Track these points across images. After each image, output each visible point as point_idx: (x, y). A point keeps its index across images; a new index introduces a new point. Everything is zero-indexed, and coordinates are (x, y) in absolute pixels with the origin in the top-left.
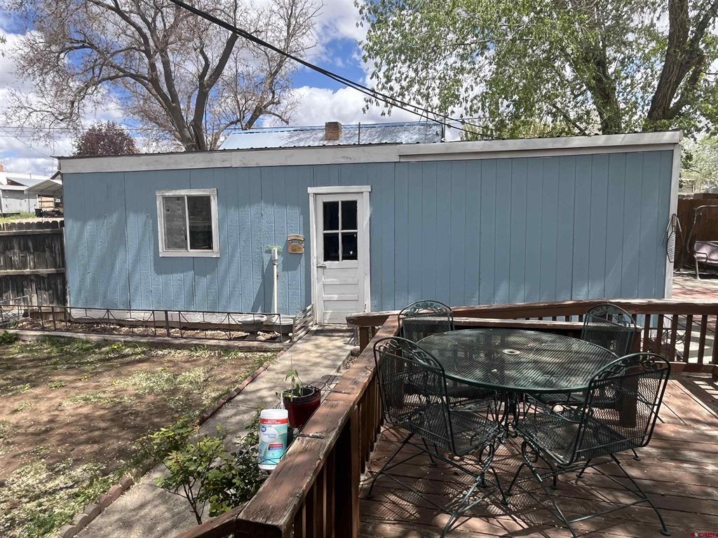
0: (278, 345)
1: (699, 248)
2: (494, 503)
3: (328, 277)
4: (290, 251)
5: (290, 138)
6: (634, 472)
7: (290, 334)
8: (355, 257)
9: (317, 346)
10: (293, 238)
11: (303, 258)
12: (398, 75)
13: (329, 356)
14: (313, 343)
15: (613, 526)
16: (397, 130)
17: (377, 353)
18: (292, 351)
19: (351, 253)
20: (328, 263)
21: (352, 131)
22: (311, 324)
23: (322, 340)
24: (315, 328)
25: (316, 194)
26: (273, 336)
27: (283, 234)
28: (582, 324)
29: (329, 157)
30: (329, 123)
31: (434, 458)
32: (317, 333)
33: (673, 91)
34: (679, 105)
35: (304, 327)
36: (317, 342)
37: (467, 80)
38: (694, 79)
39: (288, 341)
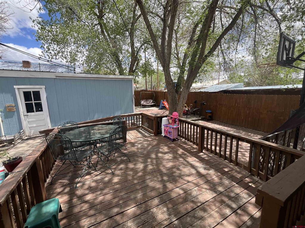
0: (6, 148)
1: (142, 101)
2: (92, 170)
3: (30, 119)
4: (8, 110)
5: (3, 65)
6: (125, 152)
7: (13, 142)
8: (42, 110)
9: (28, 144)
10: (8, 105)
11: (16, 113)
12: (53, 49)
13: (34, 146)
14: (26, 143)
15: (120, 164)
16: (56, 67)
17: (48, 140)
18: (15, 148)
19: (40, 109)
20: (29, 114)
21: (36, 65)
22: (24, 137)
23: (30, 141)
24: (26, 138)
25: (19, 88)
26: (3, 145)
27: (3, 104)
28: (113, 121)
29: (23, 75)
30: (24, 61)
31: (75, 165)
32: (27, 139)
33: (134, 66)
34: (135, 69)
35: (21, 138)
36: (27, 143)
37: (79, 55)
38: (137, 64)
39: (12, 145)
